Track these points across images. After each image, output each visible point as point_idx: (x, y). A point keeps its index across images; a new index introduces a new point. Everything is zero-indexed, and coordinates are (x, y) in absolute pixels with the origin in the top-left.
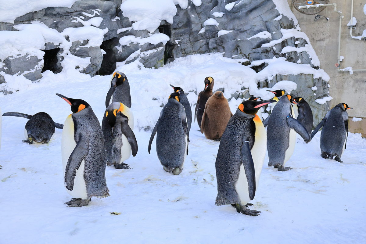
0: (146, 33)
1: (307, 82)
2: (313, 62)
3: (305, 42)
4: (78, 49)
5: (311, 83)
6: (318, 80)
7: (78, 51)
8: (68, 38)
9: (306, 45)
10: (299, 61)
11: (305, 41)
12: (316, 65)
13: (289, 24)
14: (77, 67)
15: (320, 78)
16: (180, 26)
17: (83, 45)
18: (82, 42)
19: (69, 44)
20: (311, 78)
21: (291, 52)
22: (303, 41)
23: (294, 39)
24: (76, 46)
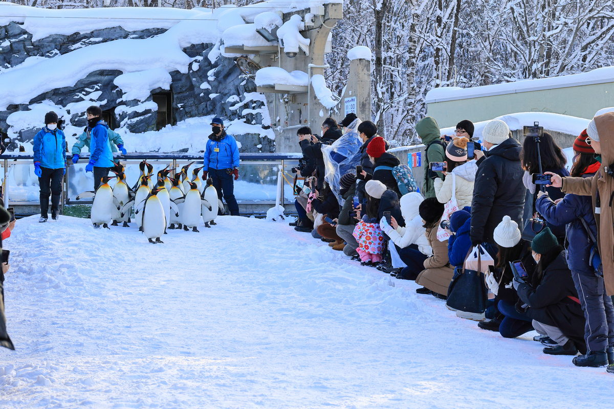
0: (136, 102)
1: (253, 141)
2: (263, 122)
3: (263, 104)
4: (76, 120)
5: (257, 141)
6: (264, 138)
7: (77, 121)
8: (69, 112)
9: (262, 107)
10: (254, 122)
11: (263, 102)
12: (266, 125)
13: (253, 88)
14: (75, 135)
15: (266, 137)
16: (184, 90)
17: (80, 116)
18: (80, 114)
19: (70, 116)
20: (257, 137)
21: (248, 114)
22: (259, 103)
23: (252, 102)
24: (75, 118)
